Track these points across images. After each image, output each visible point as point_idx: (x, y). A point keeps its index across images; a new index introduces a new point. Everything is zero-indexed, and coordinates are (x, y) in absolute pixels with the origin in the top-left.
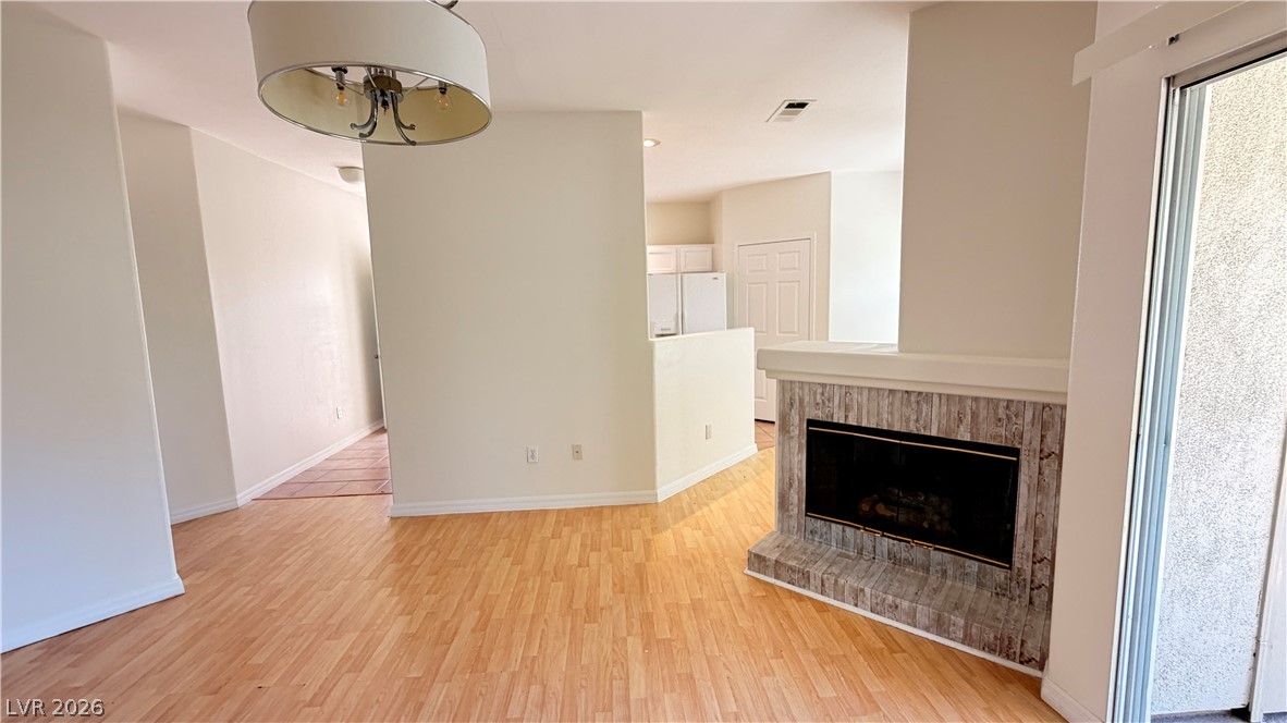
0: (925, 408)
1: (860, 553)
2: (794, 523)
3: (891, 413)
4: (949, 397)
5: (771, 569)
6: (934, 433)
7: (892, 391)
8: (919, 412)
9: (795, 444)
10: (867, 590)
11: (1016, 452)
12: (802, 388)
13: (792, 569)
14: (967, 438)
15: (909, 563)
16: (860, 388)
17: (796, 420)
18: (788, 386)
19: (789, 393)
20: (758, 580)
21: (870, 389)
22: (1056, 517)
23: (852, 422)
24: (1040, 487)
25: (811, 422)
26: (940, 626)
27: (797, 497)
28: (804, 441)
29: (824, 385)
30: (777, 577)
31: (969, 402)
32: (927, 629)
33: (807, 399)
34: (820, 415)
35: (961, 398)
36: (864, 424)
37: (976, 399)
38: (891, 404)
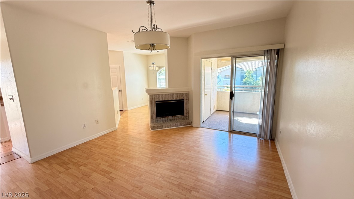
0: (173, 96)
1: (166, 121)
2: (154, 120)
3: (169, 97)
4: (176, 94)
5: (156, 128)
6: (175, 99)
7: (169, 94)
8: (172, 97)
9: (154, 106)
10: (172, 124)
11: (183, 100)
12: (154, 96)
13: (160, 126)
14: (178, 99)
15: (172, 120)
16: (164, 94)
17: (154, 102)
18: (152, 96)
19: (152, 97)
20: (155, 131)
21: (166, 94)
22: (188, 107)
23: (163, 100)
24: (186, 104)
25: (156, 101)
26: (181, 125)
27: (155, 116)
28: (155, 105)
29: (158, 95)
30: (157, 129)
31: (178, 94)
32: (180, 126)
33: (155, 97)
34: (158, 100)
35: (177, 94)
36: (165, 100)
37: (179, 94)
38: (169, 96)
